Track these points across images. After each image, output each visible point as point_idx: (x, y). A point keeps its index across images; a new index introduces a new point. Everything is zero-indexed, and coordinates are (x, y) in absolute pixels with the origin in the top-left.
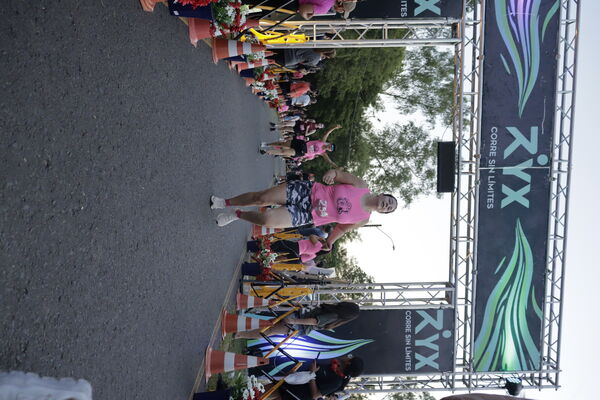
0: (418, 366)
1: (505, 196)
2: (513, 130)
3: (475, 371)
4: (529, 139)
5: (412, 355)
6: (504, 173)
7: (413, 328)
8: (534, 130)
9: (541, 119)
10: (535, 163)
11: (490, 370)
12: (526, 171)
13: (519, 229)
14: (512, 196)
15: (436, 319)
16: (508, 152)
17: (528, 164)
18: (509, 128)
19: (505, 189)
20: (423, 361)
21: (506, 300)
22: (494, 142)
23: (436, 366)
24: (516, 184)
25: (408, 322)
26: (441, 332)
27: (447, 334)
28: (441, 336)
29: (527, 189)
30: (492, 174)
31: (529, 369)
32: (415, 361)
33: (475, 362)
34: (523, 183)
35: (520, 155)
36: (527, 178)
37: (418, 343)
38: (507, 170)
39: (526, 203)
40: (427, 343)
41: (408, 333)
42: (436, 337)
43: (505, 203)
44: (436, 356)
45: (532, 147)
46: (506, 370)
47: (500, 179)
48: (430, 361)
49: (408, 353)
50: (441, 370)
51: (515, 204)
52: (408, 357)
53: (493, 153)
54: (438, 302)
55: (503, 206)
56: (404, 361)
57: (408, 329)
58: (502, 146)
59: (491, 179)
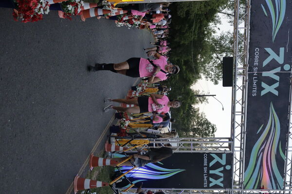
0: (211, 185)
1: (264, 89)
2: (269, 50)
3: (244, 188)
4: (278, 55)
5: (208, 179)
6: (263, 75)
7: (208, 164)
8: (282, 50)
9: (286, 43)
10: (282, 69)
11: (253, 189)
12: (276, 74)
13: (272, 108)
14: (267, 89)
15: (222, 159)
16: (265, 63)
17: (278, 70)
18: (266, 49)
19: (264, 85)
20: (214, 182)
21: (264, 149)
22: (257, 57)
23: (222, 185)
24: (271, 82)
25: (206, 160)
26: (224, 166)
27: (228, 167)
28: (225, 168)
29: (277, 85)
30: (255, 76)
31: (277, 189)
32: (209, 182)
33: (245, 183)
34: (274, 81)
35: (273, 65)
36: (277, 78)
37: (211, 172)
38: (265, 74)
39: (276, 93)
40: (216, 172)
41: (205, 166)
42: (222, 169)
43: (263, 93)
44: (222, 179)
45: (280, 60)
46: (263, 188)
47: (260, 79)
48: (218, 182)
49: (205, 177)
50: (225, 187)
51: (270, 93)
52: (205, 179)
53: (256, 63)
54: (223, 149)
55: (262, 95)
56: (203, 182)
57: (205, 164)
58: (262, 60)
59: (255, 79)
